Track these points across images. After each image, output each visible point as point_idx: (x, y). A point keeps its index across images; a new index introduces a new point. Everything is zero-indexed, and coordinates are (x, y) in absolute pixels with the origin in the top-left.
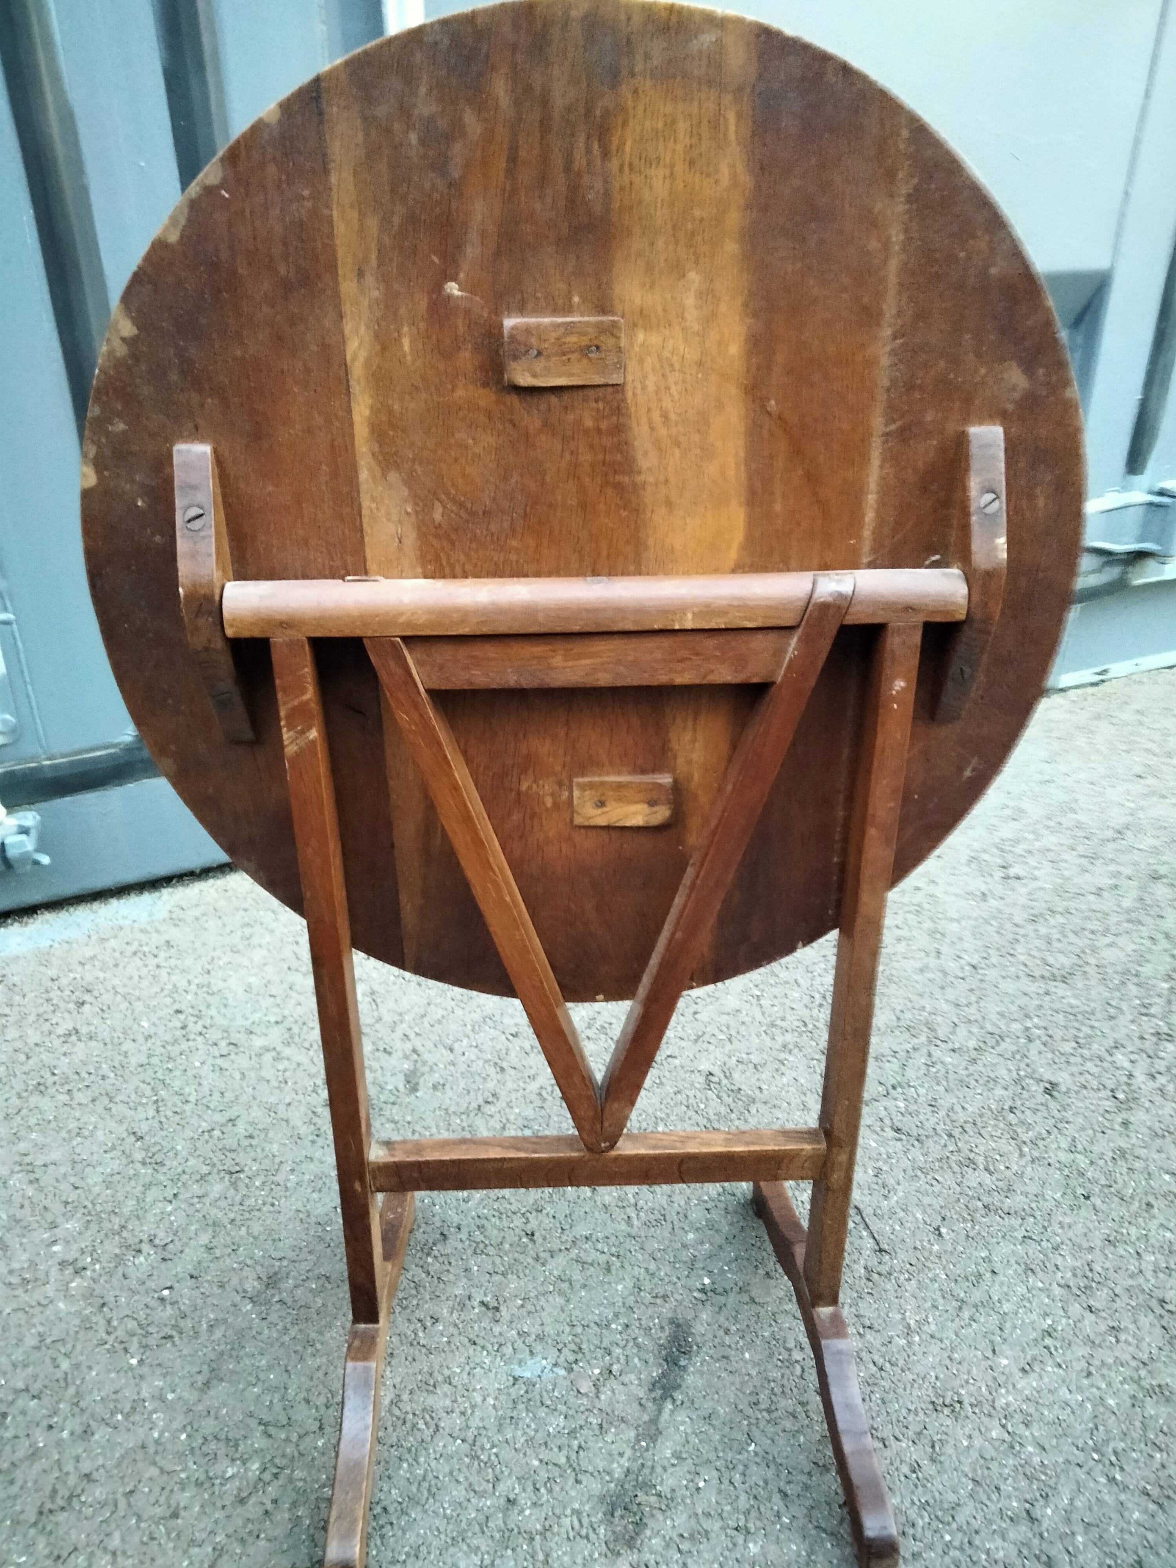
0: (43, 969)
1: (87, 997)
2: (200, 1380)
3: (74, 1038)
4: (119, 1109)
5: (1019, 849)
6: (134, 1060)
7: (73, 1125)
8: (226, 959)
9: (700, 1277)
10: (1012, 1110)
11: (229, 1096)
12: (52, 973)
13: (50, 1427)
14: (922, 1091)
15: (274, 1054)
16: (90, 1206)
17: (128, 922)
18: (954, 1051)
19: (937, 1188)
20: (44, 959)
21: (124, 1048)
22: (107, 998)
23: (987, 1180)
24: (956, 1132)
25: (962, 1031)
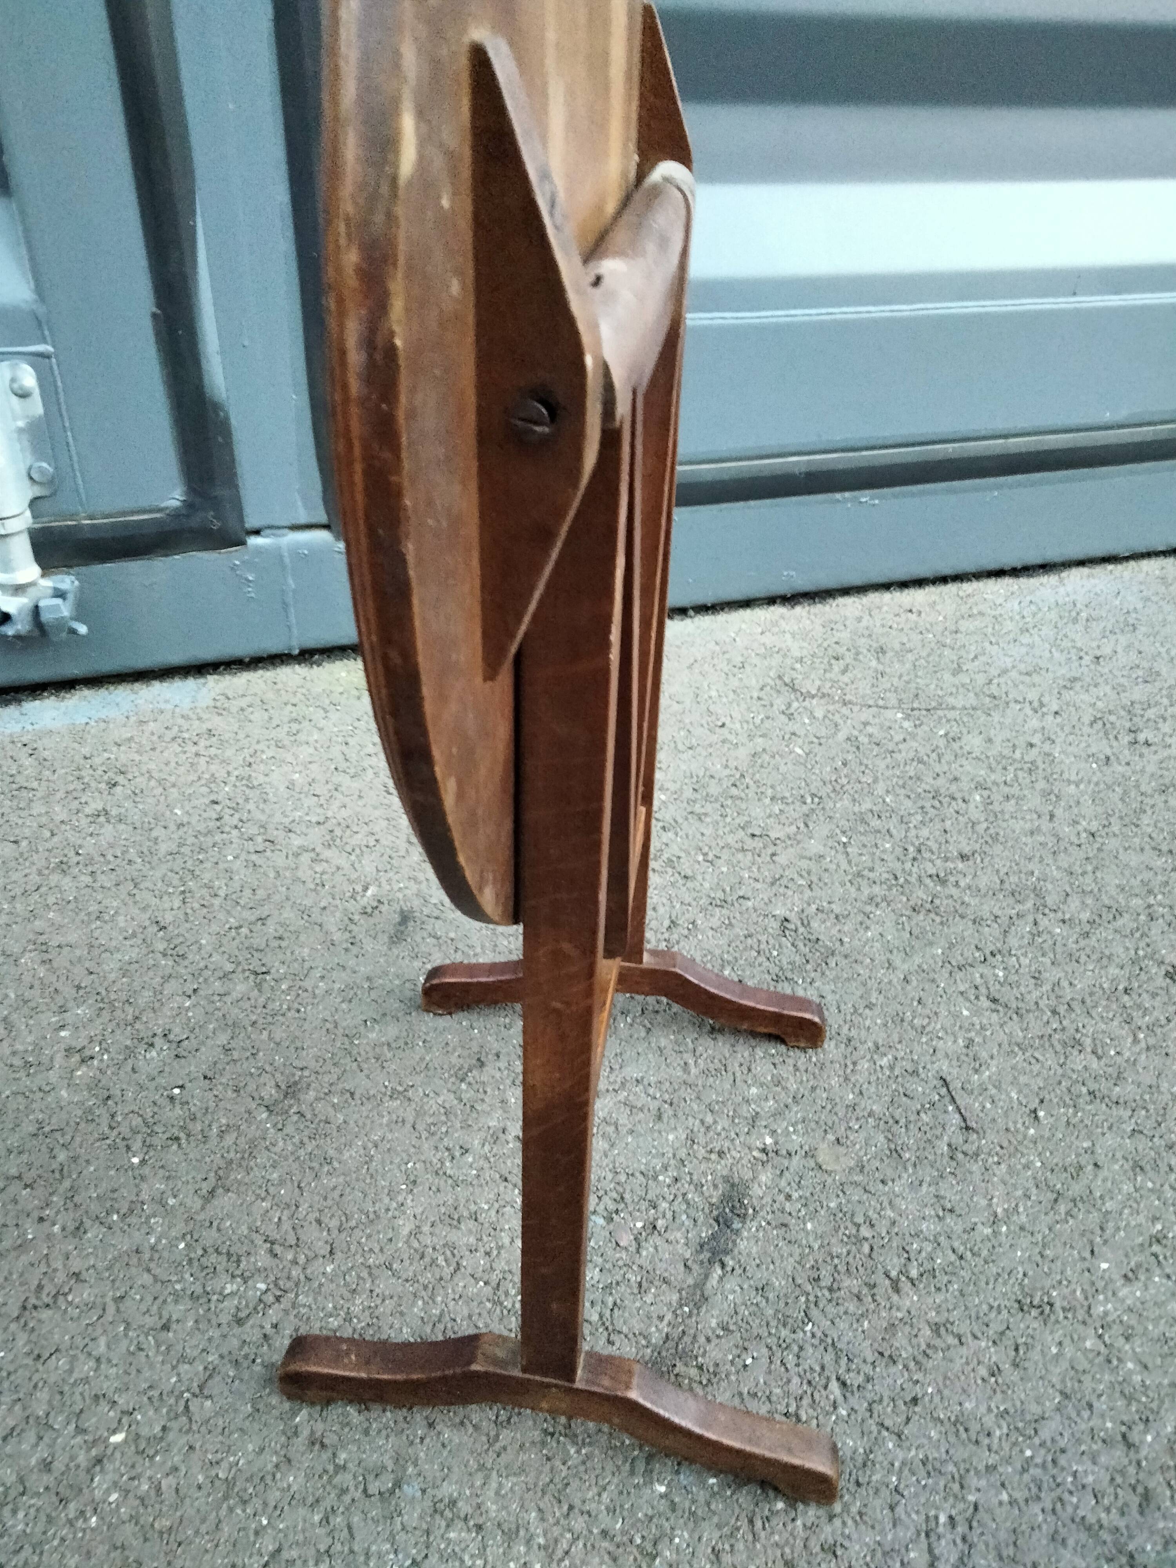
0: (76, 745)
1: (120, 779)
2: (206, 1187)
3: (102, 819)
4: (144, 896)
5: (1151, 713)
6: (163, 848)
7: (93, 908)
8: (270, 753)
9: (761, 1136)
10: (1126, 991)
11: (261, 893)
12: (86, 751)
13: (41, 1219)
14: (1025, 961)
15: (313, 855)
16: (104, 993)
17: (169, 707)
18: (1064, 921)
19: (1036, 1068)
20: (79, 735)
21: (154, 834)
22: (141, 781)
23: (1094, 1064)
24: (1062, 1009)
25: (1074, 903)
